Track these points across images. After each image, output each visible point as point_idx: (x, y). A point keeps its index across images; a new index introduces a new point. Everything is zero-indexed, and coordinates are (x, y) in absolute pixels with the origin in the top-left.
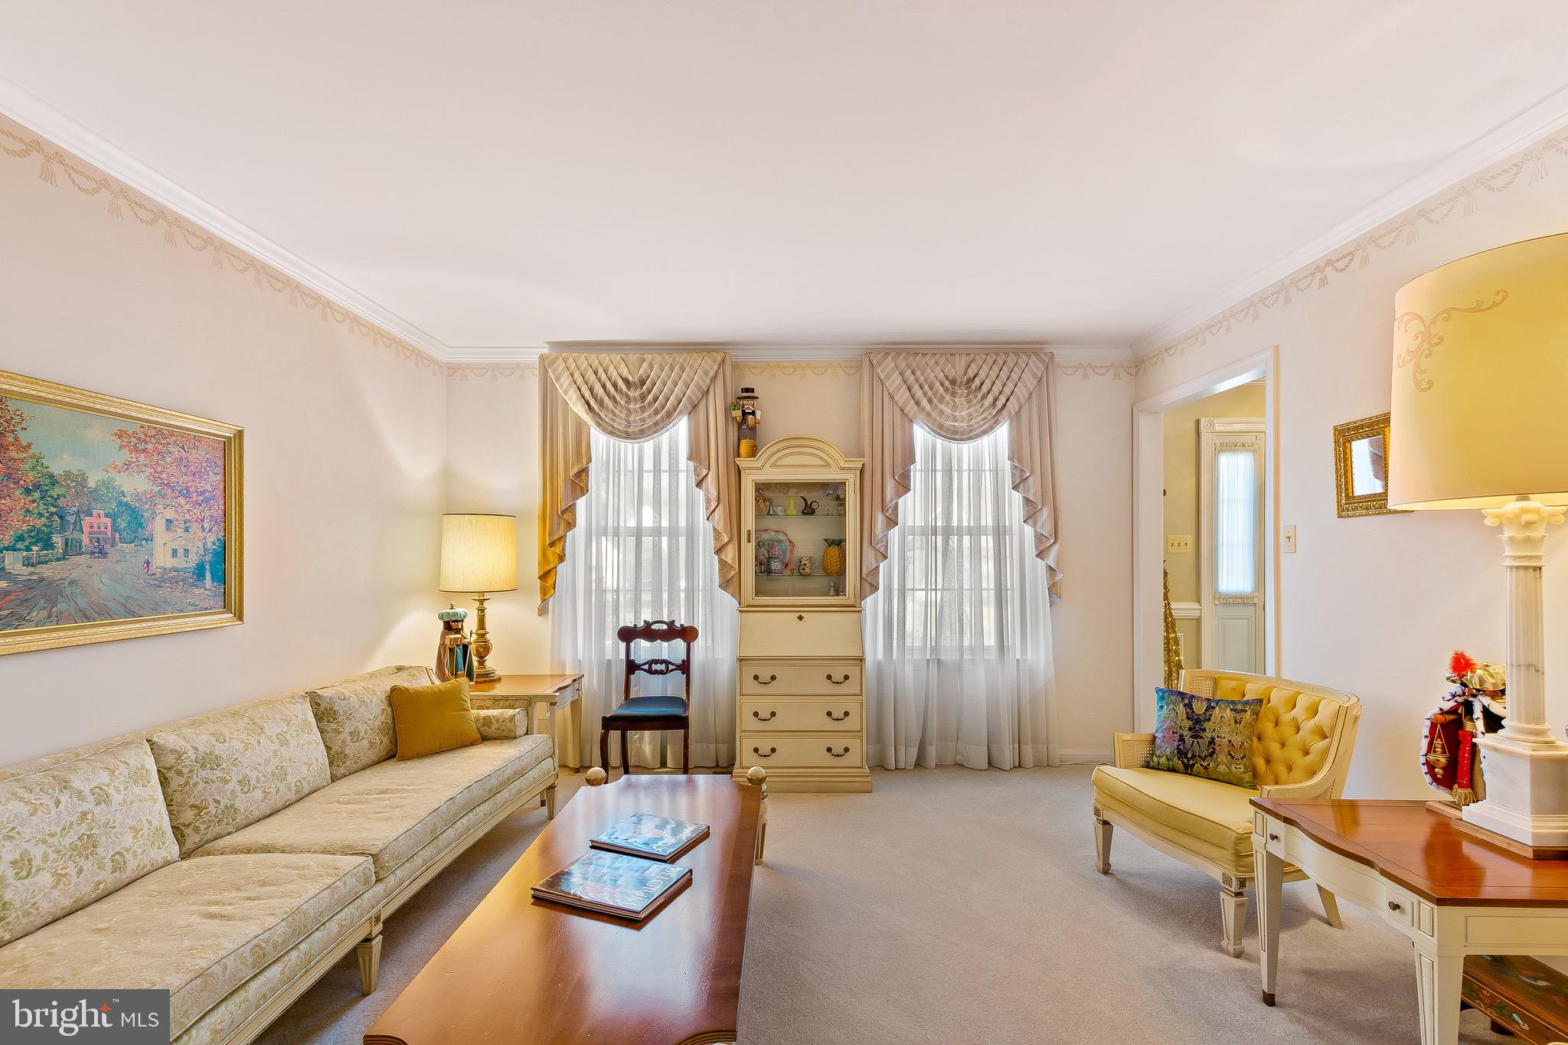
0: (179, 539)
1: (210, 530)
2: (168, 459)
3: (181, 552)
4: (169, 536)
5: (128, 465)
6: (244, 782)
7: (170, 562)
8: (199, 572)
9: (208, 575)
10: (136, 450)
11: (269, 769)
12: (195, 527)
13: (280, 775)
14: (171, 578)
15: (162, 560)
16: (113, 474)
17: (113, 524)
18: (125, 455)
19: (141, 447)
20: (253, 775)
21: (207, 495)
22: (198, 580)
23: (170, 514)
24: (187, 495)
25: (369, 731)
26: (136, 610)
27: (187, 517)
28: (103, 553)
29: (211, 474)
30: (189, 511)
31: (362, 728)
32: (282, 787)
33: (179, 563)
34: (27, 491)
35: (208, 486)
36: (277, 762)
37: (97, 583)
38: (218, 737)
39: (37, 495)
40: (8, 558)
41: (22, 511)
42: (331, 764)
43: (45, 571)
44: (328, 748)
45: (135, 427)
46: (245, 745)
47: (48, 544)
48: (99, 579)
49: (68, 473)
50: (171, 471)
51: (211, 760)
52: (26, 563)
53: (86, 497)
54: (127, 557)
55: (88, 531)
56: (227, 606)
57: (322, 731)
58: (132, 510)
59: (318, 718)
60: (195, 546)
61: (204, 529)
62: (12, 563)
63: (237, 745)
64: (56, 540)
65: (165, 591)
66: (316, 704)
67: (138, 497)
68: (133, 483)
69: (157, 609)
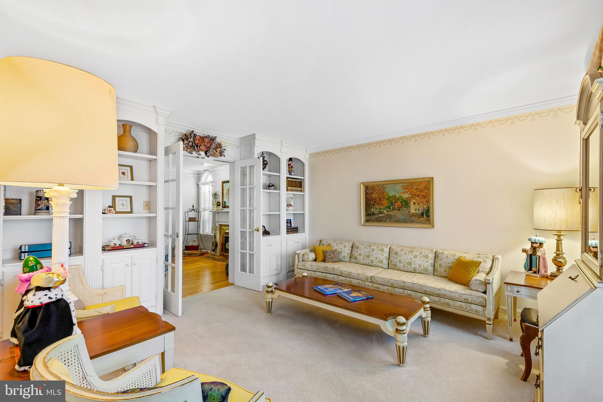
0: (417, 206)
1: (425, 204)
2: (413, 189)
3: (417, 209)
4: (414, 206)
5: (404, 192)
6: (400, 261)
7: (414, 212)
8: (422, 214)
9: (425, 215)
10: (406, 189)
11: (407, 261)
12: (421, 204)
13: (410, 264)
14: (414, 215)
15: (413, 211)
16: (401, 194)
17: (402, 204)
18: (404, 190)
19: (407, 188)
20: (402, 260)
21: (424, 196)
22: (422, 216)
23: (414, 201)
24: (419, 196)
25: (445, 266)
26: (406, 222)
27: (419, 201)
28: (399, 210)
29: (425, 191)
30: (419, 200)
31: (443, 264)
32: (409, 267)
33: (417, 212)
34: (387, 200)
35: (424, 194)
36: (410, 260)
37: (398, 216)
38: (402, 250)
39: (388, 200)
40: (384, 210)
41: (386, 203)
42: (434, 271)
43: (390, 213)
44: (434, 266)
45: (406, 184)
46: (405, 254)
47: (390, 209)
48: (398, 214)
49: (393, 196)
50: (414, 191)
51: (396, 253)
52: (387, 211)
53: (396, 199)
54: (404, 210)
55: (396, 205)
56: (430, 223)
57: (435, 261)
58: (406, 201)
59: (435, 257)
60: (421, 208)
61: (423, 204)
62: (385, 212)
63: (403, 253)
64: (391, 207)
65: (413, 218)
66: (436, 253)
67: (407, 198)
68: (406, 196)
69: (412, 222)
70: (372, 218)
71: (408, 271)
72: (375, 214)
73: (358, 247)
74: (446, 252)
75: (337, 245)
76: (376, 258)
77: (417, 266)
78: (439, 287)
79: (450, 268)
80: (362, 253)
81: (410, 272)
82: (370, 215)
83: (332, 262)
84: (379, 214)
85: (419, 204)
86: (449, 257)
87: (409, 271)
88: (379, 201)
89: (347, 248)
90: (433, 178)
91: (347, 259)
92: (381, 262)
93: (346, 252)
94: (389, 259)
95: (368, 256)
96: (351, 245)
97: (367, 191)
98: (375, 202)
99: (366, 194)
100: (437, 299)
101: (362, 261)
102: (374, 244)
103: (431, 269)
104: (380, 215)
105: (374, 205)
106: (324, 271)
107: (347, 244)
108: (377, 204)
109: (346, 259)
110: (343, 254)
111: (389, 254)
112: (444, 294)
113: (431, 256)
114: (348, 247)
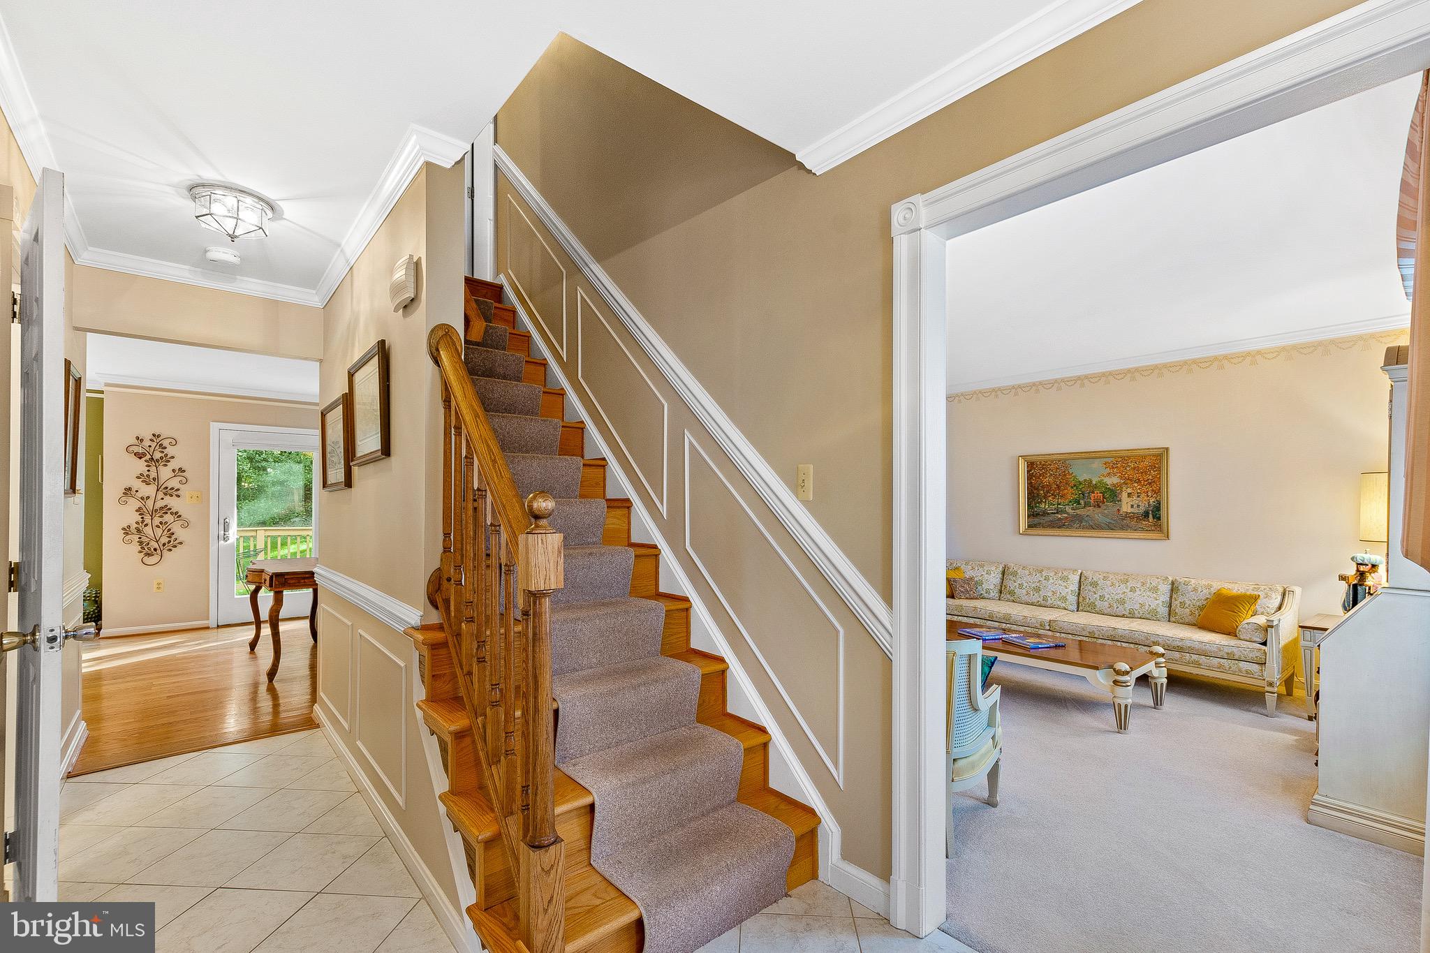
0: (1135, 500)
1: (1152, 496)
2: (1128, 469)
3: (1135, 506)
4: (1129, 499)
5: (1109, 474)
6: (1102, 597)
7: (1130, 510)
8: (1146, 515)
9: (1151, 516)
10: (1113, 468)
11: (1116, 597)
12: (1143, 495)
13: (1122, 602)
14: (1127, 516)
15: (1126, 508)
16: (1103, 478)
17: (1104, 495)
18: (1108, 470)
19: (1114, 466)
20: (1107, 596)
21: (1150, 481)
22: (1145, 518)
23: (1129, 490)
24: (1139, 481)
25: (1192, 606)
26: (1113, 528)
27: (1139, 491)
28: (1099, 507)
29: (1152, 471)
30: (1139, 489)
31: (1188, 602)
32: (1120, 607)
33: (1135, 510)
34: (1072, 487)
35: (1150, 477)
36: (1122, 596)
37: (1097, 517)
38: (1105, 578)
39: (1075, 488)
40: (1067, 507)
41: (1070, 494)
42: (1169, 615)
43: (1078, 512)
44: (1170, 606)
45: (1112, 459)
46: (1113, 585)
47: (1079, 504)
48: (1098, 515)
49: (1085, 480)
50: (1130, 473)
51: (1095, 584)
52: (1073, 509)
53: (1092, 487)
54: (1109, 508)
55: (1092, 498)
56: (1161, 531)
57: (1171, 597)
58: (1112, 490)
59: (1172, 590)
60: (1143, 503)
61: (1148, 496)
62: (1068, 509)
63: (1109, 583)
64: (1082, 502)
65: (1127, 521)
66: (1173, 583)
67: (1114, 485)
68: (1112, 481)
69: (1123, 528)
70: (1041, 521)
71: (1119, 614)
72: (1048, 514)
73: (1015, 574)
74: (1193, 581)
75: (973, 568)
76: (1054, 593)
77: (1137, 606)
78: (1181, 636)
79: (1201, 608)
80: (1025, 584)
81: (1123, 616)
82: (1038, 514)
83: (967, 598)
84: (1057, 513)
85: (1138, 497)
86: (1200, 590)
87: (1121, 614)
88: (1057, 491)
89: (993, 575)
90: (1167, 449)
91: (994, 594)
92: (1064, 599)
93: (991, 580)
94: (1079, 594)
95: (1037, 590)
96: (1001, 569)
97: (1031, 471)
98: (1048, 492)
99: (1030, 477)
100: (1177, 655)
101: (1025, 598)
102: (1049, 569)
103: (1163, 611)
104: (1060, 516)
105: (1045, 497)
106: (956, 613)
107: (993, 568)
108: (1052, 495)
109: (992, 594)
110: (985, 586)
111: (1080, 586)
112: (1189, 647)
113: (1165, 588)
114: (994, 573)
